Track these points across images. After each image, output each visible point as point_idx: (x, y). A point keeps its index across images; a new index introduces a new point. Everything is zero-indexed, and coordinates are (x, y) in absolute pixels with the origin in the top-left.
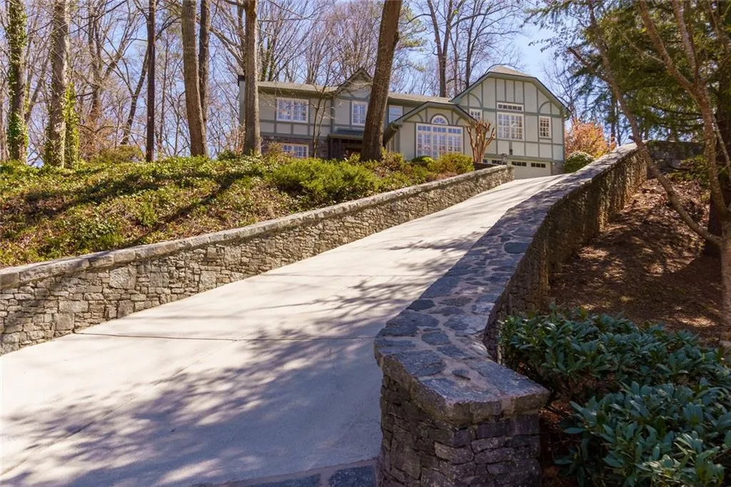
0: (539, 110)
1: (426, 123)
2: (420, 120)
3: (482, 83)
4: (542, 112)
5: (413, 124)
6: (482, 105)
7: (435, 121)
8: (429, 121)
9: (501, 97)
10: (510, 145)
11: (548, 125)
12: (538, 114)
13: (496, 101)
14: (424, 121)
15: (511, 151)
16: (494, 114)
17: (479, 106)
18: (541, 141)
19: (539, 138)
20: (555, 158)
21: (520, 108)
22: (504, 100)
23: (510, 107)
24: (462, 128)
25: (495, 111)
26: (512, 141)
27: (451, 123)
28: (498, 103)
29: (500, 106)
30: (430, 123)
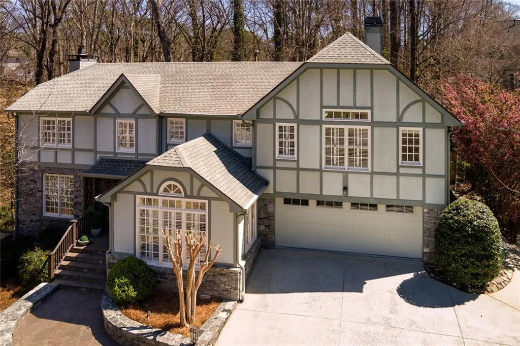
0: (400, 118)
1: (152, 194)
2: (142, 190)
3: (297, 78)
4: (405, 120)
5: (132, 196)
6: (297, 115)
7: (165, 190)
8: (155, 191)
9: (329, 99)
10: (346, 180)
11: (417, 142)
12: (398, 123)
13: (322, 107)
14: (149, 190)
15: (345, 189)
16: (318, 127)
17: (293, 117)
18: (402, 170)
19: (398, 167)
20: (428, 201)
21: (364, 116)
22: (335, 104)
23: (347, 115)
24: (206, 202)
25: (319, 123)
26: (347, 173)
27: (189, 193)
28: (324, 110)
29: (330, 115)
30: (157, 194)
